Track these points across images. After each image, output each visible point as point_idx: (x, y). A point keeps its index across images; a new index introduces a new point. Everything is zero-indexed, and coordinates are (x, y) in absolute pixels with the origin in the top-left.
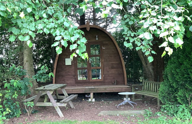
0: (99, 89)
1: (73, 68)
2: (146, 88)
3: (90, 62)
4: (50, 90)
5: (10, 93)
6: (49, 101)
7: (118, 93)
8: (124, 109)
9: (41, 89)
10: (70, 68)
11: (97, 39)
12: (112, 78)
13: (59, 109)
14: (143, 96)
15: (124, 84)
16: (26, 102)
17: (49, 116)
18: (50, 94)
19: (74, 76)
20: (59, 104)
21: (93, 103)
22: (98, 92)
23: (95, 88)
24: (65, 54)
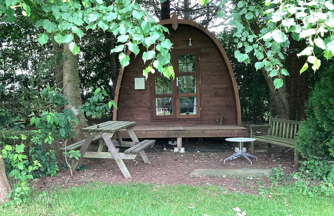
0: (192, 132)
1: (148, 94)
2: (275, 131)
3: (177, 85)
4: (108, 131)
5: (40, 134)
6: (106, 149)
7: (226, 139)
8: (235, 167)
9: (93, 129)
10: (143, 94)
11: (190, 44)
12: (216, 112)
13: (123, 163)
14: (269, 145)
15: (236, 124)
16: (68, 151)
17: (106, 176)
18: (107, 138)
20: (123, 156)
21: (182, 156)
22: (191, 137)
23: (185, 130)
24: (133, 70)
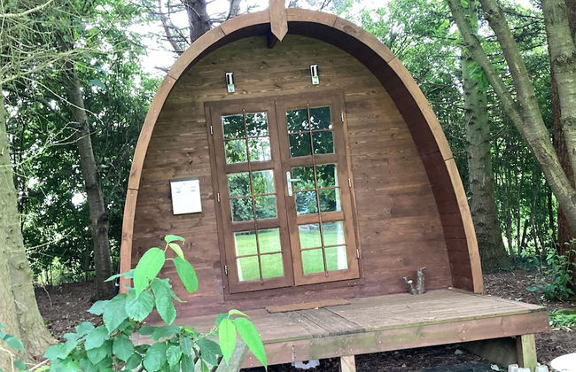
0: (385, 333)
1: (211, 225)
3: (290, 193)
10: (197, 225)
11: (315, 80)
12: (398, 259)
19: (218, 264)
23: (364, 331)
24: (165, 161)
